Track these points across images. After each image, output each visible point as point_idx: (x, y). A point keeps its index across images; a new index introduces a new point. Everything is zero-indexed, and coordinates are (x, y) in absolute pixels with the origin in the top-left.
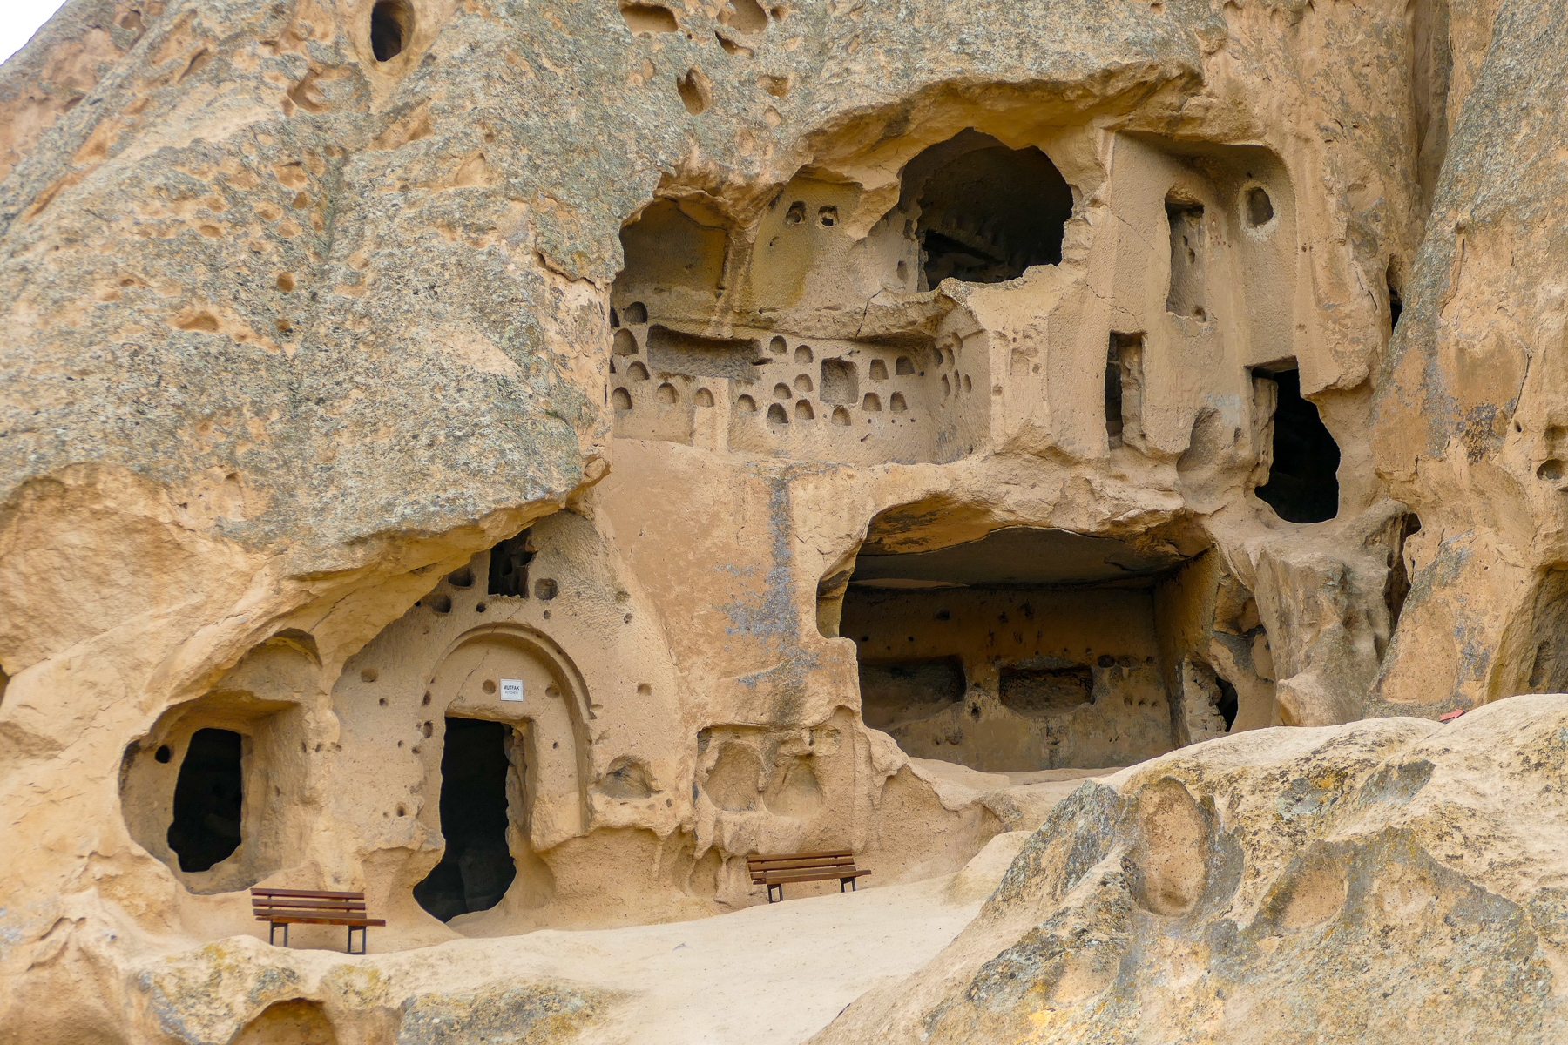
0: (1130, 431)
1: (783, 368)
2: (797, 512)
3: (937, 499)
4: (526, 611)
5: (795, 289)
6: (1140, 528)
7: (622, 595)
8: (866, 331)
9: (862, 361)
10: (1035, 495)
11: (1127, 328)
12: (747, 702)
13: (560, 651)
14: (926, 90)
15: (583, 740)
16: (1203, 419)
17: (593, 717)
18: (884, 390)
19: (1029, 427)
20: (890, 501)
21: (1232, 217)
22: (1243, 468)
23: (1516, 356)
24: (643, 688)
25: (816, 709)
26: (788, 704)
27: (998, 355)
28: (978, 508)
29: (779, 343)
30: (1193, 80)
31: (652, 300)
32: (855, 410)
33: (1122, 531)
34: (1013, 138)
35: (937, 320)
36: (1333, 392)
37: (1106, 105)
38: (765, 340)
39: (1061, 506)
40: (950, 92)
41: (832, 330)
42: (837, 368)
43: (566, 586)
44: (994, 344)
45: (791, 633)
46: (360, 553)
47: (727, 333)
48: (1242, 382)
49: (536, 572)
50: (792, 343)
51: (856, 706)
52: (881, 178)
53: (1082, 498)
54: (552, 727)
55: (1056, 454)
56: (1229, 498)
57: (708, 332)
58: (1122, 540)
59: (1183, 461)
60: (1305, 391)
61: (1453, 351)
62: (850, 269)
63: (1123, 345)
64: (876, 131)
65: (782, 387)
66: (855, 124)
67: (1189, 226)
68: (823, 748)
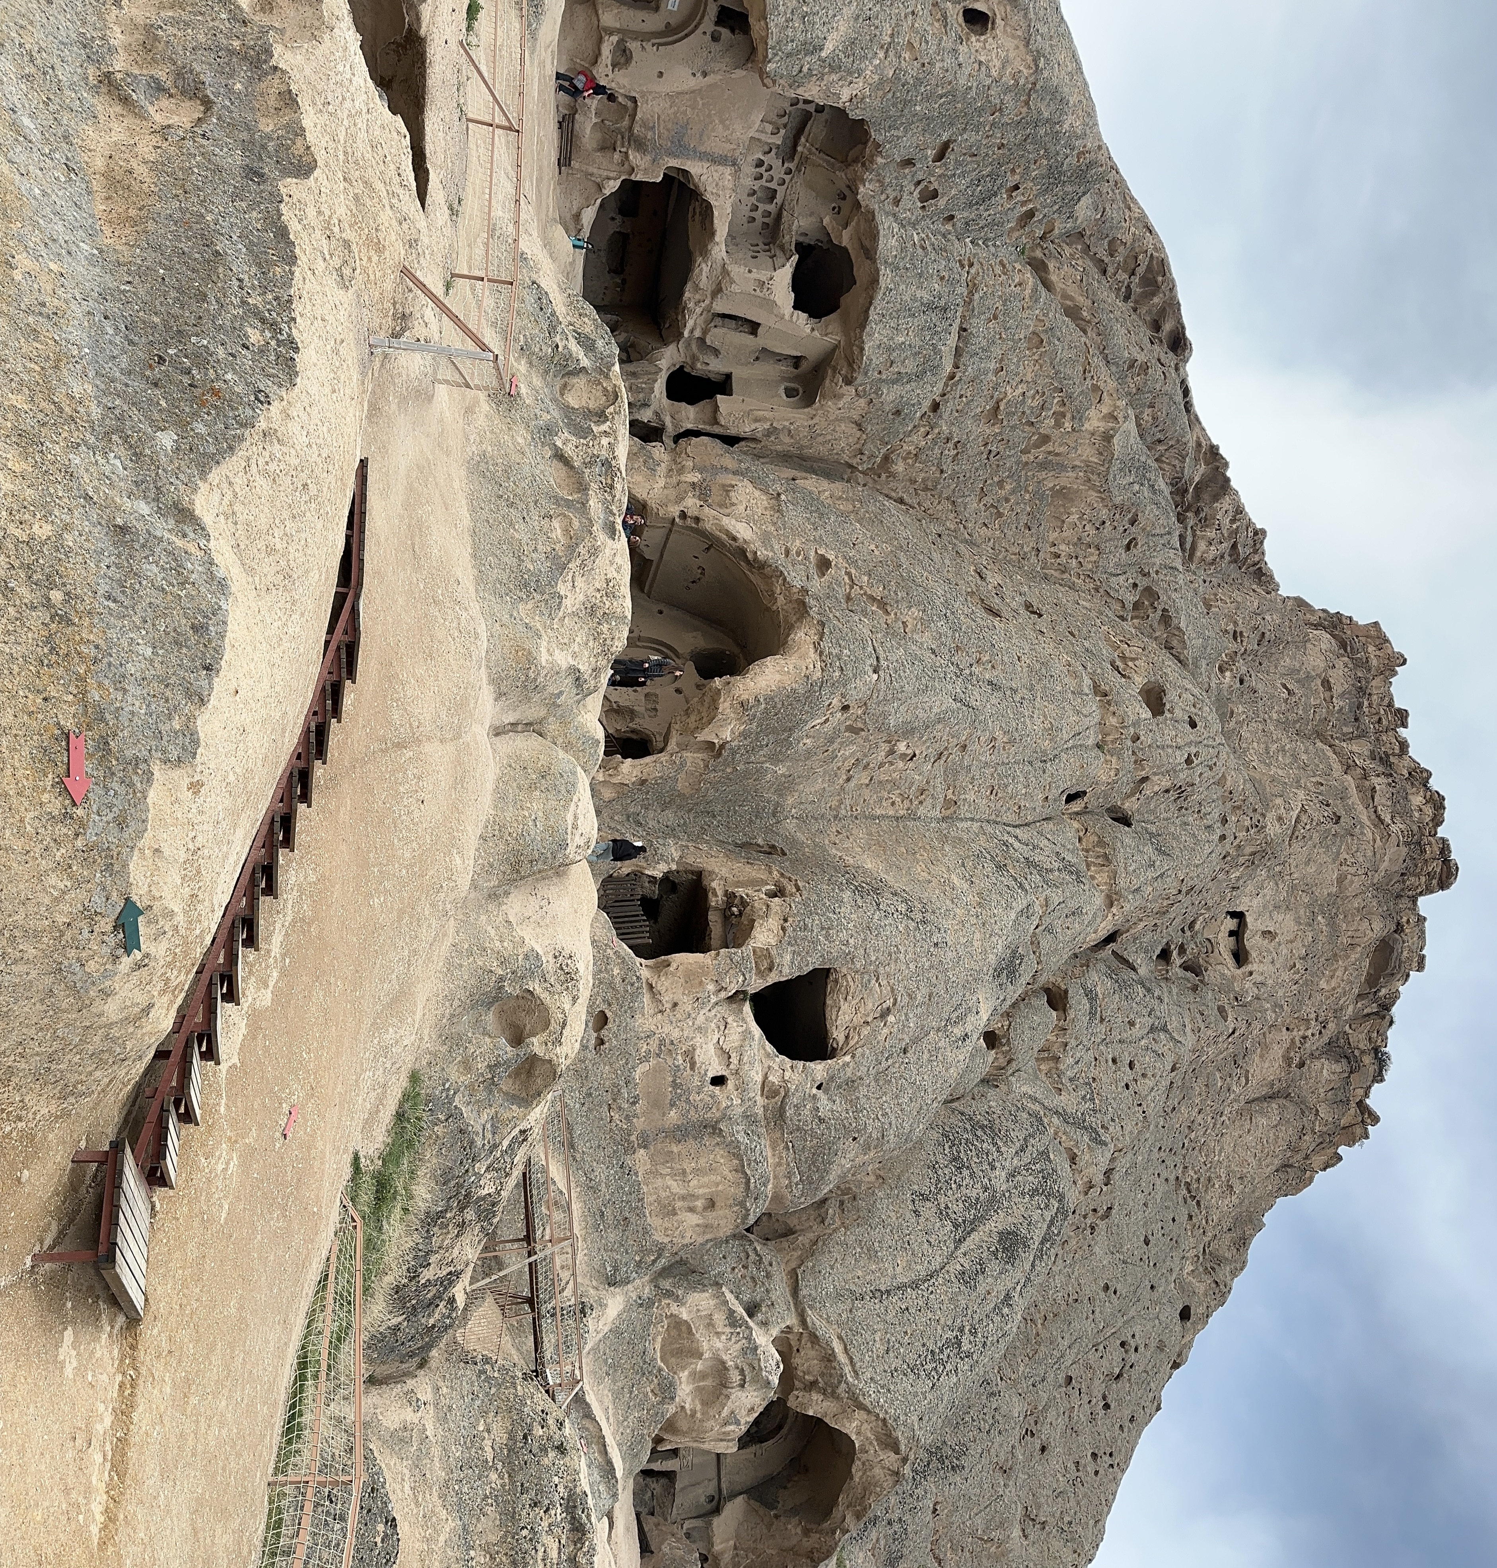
0: (718, 321)
1: (778, 172)
2: (721, 168)
3: (713, 234)
4: (708, 24)
5: (810, 186)
6: (680, 318)
7: (705, 74)
8: (785, 213)
9: (772, 208)
10: (704, 277)
11: (760, 330)
12: (644, 124)
13: (687, 36)
14: (877, 271)
15: (643, 37)
16: (716, 352)
17: (653, 45)
18: (758, 215)
20: (716, 212)
21: (789, 380)
22: (693, 363)
23: (727, 511)
24: (661, 74)
25: (635, 157)
26: (640, 145)
27: (763, 275)
28: (705, 253)
29: (789, 172)
30: (849, 382)
31: (824, 116)
32: (753, 199)
33: (680, 310)
34: (845, 300)
35: (782, 248)
36: (716, 408)
37: (850, 345)
38: (792, 166)
39: (697, 288)
40: (874, 281)
41: (789, 198)
42: (772, 195)
43: (716, 47)
44: (769, 274)
45: (671, 154)
47: (799, 149)
48: (725, 370)
49: (725, 32)
50: (787, 178)
51: (633, 178)
52: (846, 239)
54: (652, 22)
55: (718, 291)
56: (683, 355)
57: (803, 140)
58: (677, 308)
59: (702, 340)
60: (719, 396)
61: (733, 483)
62: (812, 214)
63: (753, 327)
64: (867, 243)
65: (770, 168)
66: (874, 236)
67: (790, 362)
68: (617, 156)
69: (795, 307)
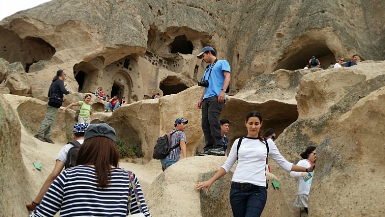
1: (154, 58)
2: (159, 72)
3: (175, 77)
4: (128, 71)
5: (159, 48)
8: (165, 57)
9: (164, 61)
10: (186, 80)
11: (197, 65)
12: (150, 93)
13: (130, 78)
14: (183, 27)
15: (130, 91)
17: (132, 88)
18: (166, 65)
19: (187, 71)
20: (170, 75)
24: (139, 87)
27: (185, 62)
28: (179, 79)
29: (155, 55)
32: (162, 66)
35: (175, 58)
37: (202, 36)
38: (153, 54)
39: (188, 83)
40: (186, 28)
41: (161, 56)
42: (161, 61)
43: (133, 70)
44: (184, 60)
45: (156, 87)
46: (117, 47)
49: (130, 66)
50: (156, 56)
52: (173, 38)
53: (190, 83)
54: (126, 88)
55: (189, 77)
61: (254, 66)
62: (166, 48)
63: (197, 67)
64: (175, 30)
65: (154, 61)
66: (174, 27)
69: (191, 53)
